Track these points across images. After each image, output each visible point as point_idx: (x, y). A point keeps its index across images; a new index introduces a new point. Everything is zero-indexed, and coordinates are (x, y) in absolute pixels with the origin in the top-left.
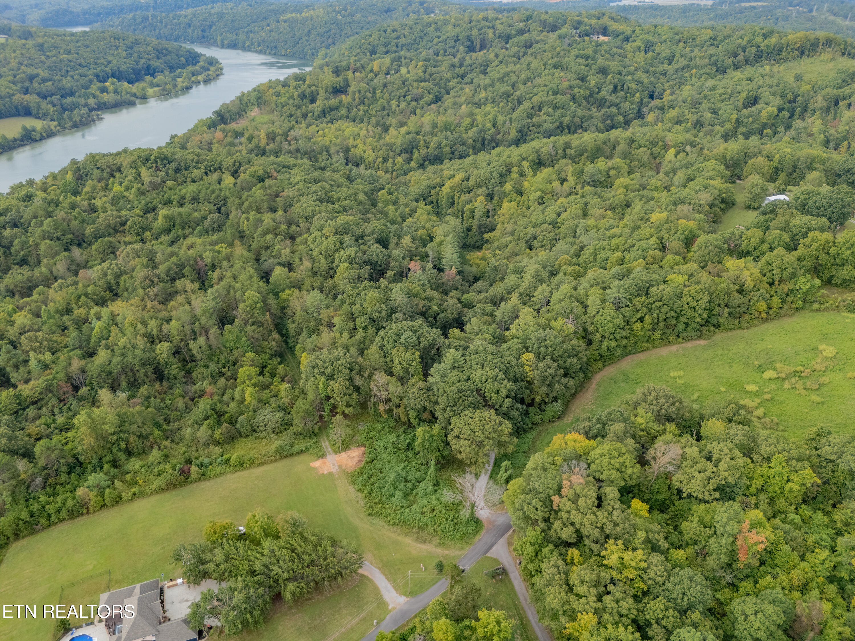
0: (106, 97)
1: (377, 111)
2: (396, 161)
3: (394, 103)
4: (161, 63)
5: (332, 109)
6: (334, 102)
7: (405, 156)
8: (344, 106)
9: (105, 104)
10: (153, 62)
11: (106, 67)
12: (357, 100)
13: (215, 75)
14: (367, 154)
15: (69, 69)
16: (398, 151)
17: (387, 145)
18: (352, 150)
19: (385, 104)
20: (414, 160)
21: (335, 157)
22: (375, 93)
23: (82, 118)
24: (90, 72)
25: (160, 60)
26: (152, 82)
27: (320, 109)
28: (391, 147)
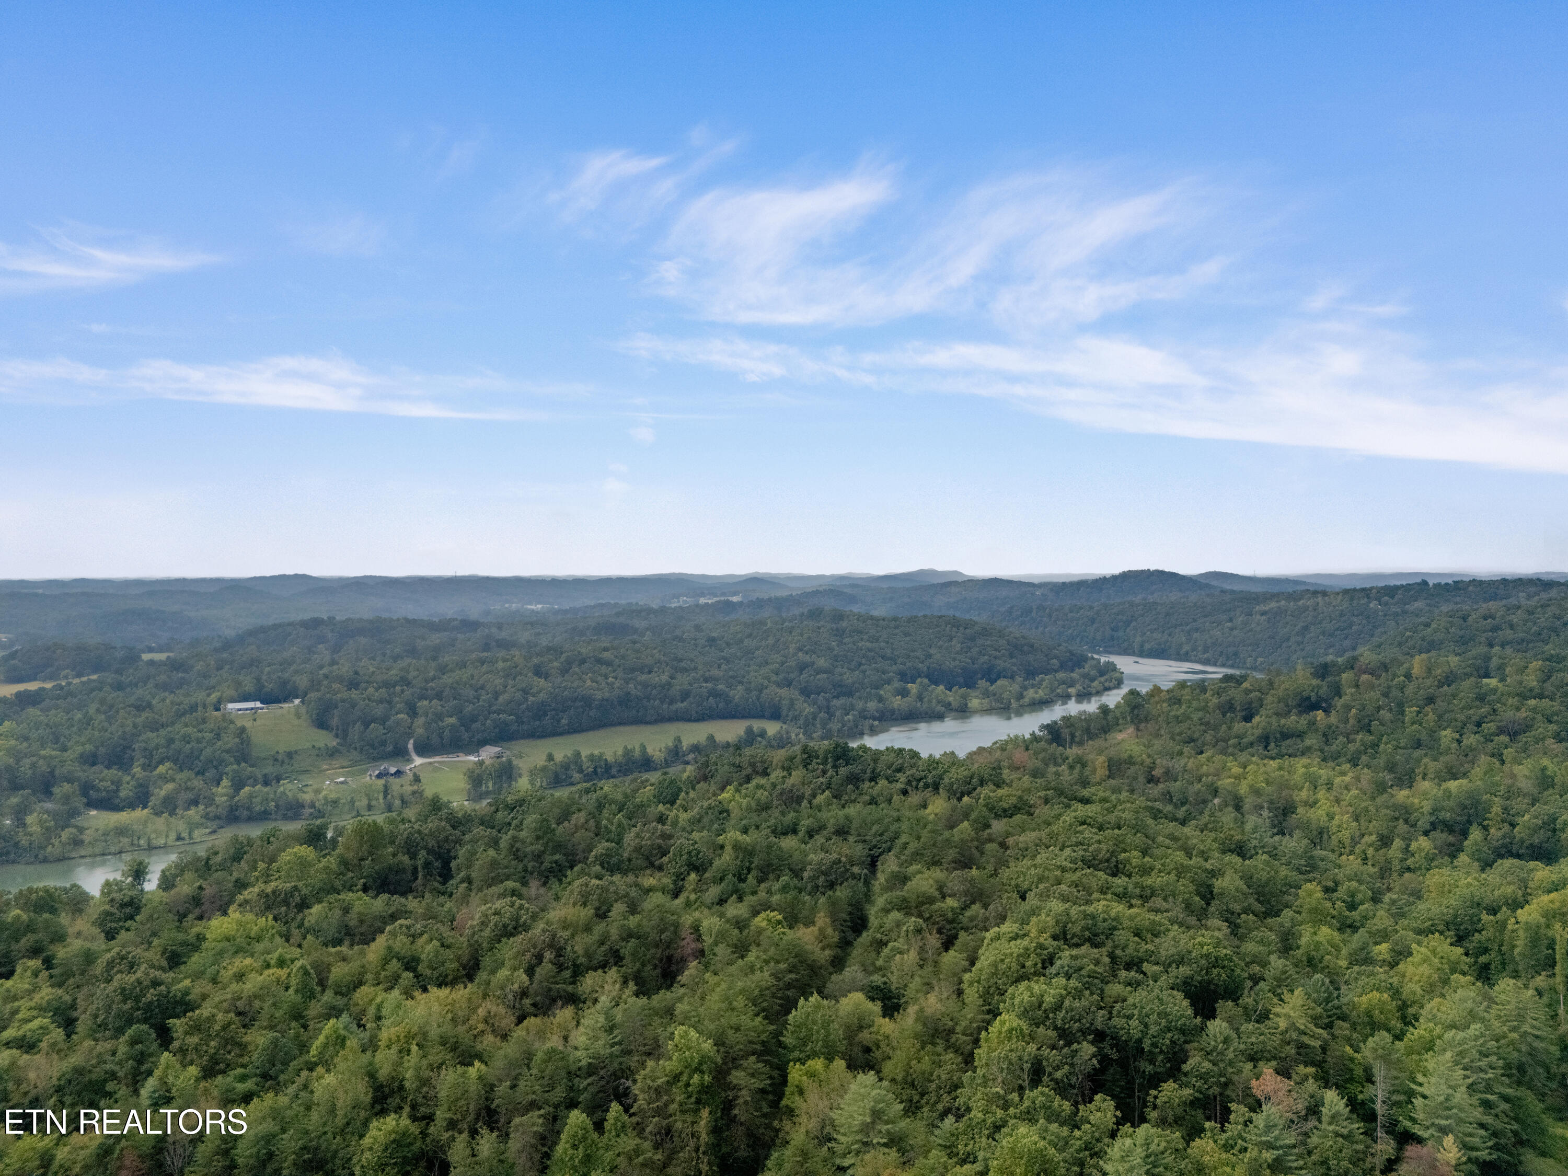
0: (897, 702)
1: (1397, 747)
2: (1414, 846)
3: (1447, 735)
4: (1014, 664)
5: (1285, 736)
6: (1294, 721)
7: (1441, 837)
8: (1317, 730)
9: (892, 712)
10: (999, 662)
11: (922, 662)
12: (1352, 721)
13: (1100, 688)
14: (1336, 822)
15: (863, 661)
16: (1424, 823)
17: (1395, 807)
18: (1300, 810)
19: (1424, 736)
20: (1468, 850)
21: (1252, 820)
22: (1402, 713)
23: (844, 726)
24: (894, 668)
25: (1014, 660)
26: (987, 690)
27: (1257, 732)
28: (1405, 814)
